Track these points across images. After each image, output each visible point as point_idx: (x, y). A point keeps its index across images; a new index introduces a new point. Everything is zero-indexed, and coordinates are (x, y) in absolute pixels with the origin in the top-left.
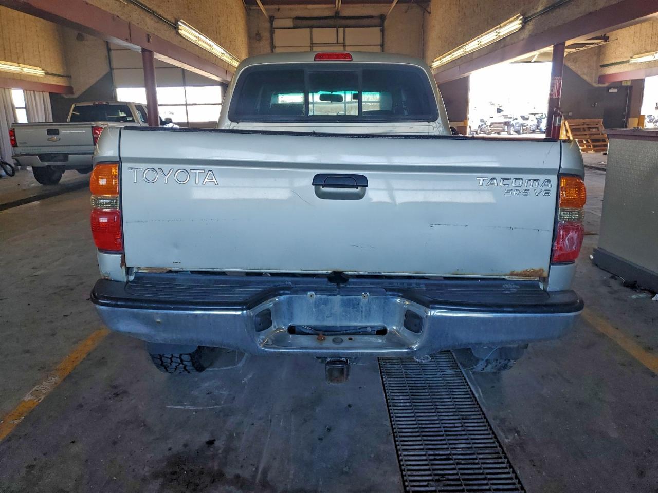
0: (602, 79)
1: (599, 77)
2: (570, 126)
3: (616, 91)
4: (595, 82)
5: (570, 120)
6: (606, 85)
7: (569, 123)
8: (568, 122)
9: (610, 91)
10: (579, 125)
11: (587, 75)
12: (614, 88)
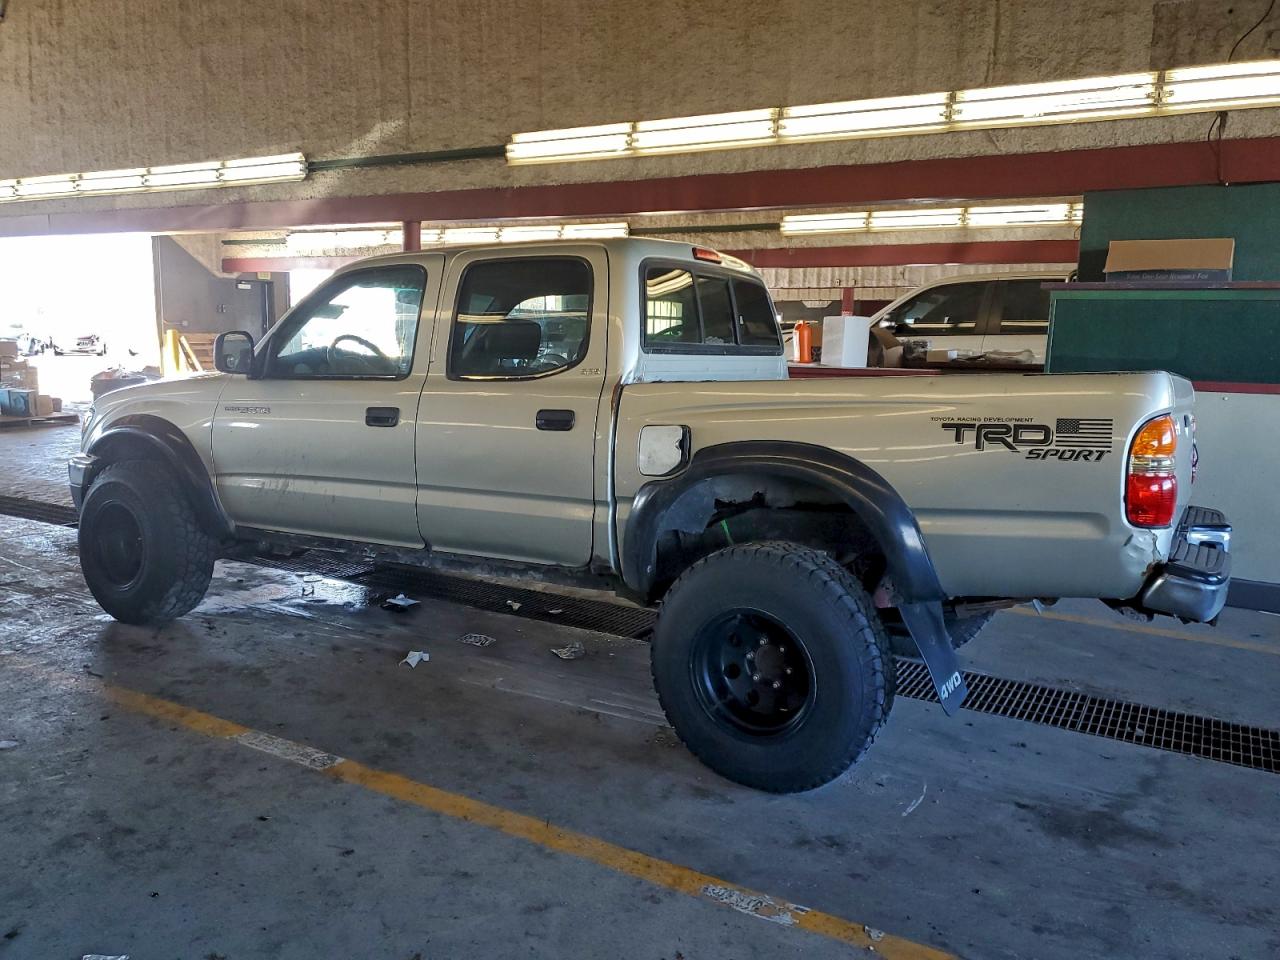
0: (229, 264)
1: (223, 260)
2: (191, 345)
3: (248, 287)
4: (218, 270)
5: (190, 335)
6: (235, 275)
7: (187, 339)
8: (186, 337)
9: (241, 286)
10: (203, 344)
11: (202, 256)
12: (248, 282)
